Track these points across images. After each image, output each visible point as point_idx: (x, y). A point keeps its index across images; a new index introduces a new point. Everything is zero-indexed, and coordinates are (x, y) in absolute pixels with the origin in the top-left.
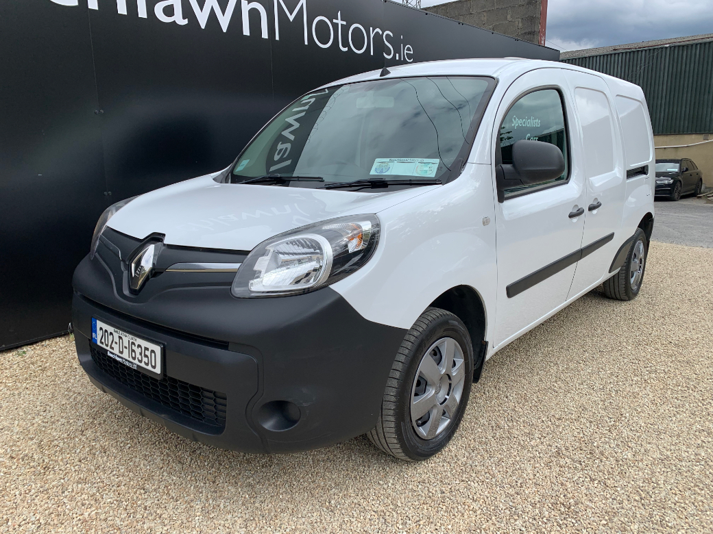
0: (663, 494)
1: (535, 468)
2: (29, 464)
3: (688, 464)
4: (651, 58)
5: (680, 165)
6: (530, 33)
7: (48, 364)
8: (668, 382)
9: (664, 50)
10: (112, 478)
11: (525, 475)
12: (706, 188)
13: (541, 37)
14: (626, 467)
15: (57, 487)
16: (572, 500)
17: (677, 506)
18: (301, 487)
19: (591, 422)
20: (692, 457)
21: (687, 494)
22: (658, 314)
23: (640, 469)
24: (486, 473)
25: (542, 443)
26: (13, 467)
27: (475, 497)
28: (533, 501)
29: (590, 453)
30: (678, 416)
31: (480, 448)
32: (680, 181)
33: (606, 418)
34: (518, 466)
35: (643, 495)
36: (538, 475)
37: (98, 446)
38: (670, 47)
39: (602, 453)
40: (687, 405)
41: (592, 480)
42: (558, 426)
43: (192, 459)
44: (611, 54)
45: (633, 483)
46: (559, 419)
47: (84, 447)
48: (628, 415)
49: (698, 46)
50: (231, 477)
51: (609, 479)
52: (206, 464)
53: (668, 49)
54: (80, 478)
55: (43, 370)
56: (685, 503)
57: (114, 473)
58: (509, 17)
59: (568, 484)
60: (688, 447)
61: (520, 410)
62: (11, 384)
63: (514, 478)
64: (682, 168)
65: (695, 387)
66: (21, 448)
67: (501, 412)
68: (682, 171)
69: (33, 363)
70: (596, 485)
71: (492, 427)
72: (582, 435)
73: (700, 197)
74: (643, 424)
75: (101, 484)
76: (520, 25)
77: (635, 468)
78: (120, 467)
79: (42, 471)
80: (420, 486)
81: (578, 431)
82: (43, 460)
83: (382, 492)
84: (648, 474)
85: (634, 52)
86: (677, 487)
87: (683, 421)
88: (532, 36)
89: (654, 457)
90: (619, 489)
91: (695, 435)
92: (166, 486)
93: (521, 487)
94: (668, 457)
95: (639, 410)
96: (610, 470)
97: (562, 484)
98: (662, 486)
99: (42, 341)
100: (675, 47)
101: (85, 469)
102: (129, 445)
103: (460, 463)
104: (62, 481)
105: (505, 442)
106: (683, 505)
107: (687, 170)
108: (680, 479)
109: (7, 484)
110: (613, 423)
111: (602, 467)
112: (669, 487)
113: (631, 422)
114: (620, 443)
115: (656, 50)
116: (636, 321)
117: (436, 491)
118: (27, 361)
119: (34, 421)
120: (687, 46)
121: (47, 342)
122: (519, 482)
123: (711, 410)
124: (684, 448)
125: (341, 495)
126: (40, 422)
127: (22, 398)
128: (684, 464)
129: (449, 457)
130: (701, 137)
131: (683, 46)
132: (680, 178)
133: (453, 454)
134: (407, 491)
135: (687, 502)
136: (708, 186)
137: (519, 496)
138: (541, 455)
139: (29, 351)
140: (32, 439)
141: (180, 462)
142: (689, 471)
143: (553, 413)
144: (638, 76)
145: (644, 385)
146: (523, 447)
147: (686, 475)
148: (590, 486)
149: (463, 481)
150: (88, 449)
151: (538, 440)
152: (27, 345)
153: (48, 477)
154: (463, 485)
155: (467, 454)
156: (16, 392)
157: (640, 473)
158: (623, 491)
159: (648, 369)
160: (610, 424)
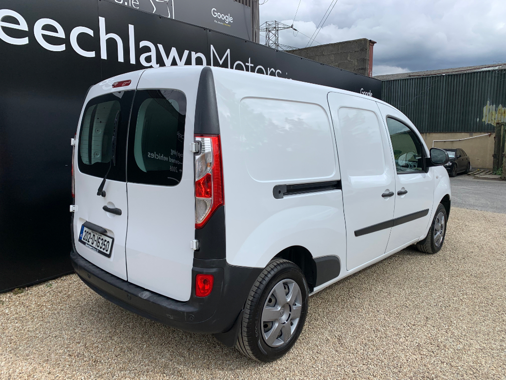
0: (486, 370)
1: (406, 356)
2: (83, 359)
3: (497, 352)
4: (434, 82)
5: (456, 154)
6: (362, 69)
7: (70, 293)
8: (475, 301)
9: (442, 77)
10: (141, 367)
11: (401, 360)
12: (473, 168)
13: (370, 71)
14: (460, 354)
15: (108, 374)
16: (433, 375)
17: (495, 377)
18: (265, 370)
19: (434, 327)
20: (499, 347)
21: (499, 369)
22: (460, 256)
23: (470, 355)
24: (377, 359)
25: (407, 340)
26: (74, 361)
27: (375, 374)
28: (410, 376)
29: (438, 346)
30: (486, 322)
31: (370, 344)
32: (456, 164)
33: (442, 324)
34: (396, 355)
35: (475, 371)
36: (409, 360)
37: (125, 347)
38: (446, 76)
39: (445, 346)
40: (489, 315)
41: (443, 363)
42: (414, 330)
43: (189, 354)
44: (408, 79)
45: (467, 364)
46: (414, 325)
47: (115, 347)
48: (455, 322)
49: (464, 75)
50: (219, 365)
51: (452, 362)
52: (200, 357)
53: (445, 77)
54: (120, 368)
55: (69, 296)
56: (500, 375)
57: (142, 364)
58: (348, 58)
59: (428, 365)
60: (495, 341)
61: (389, 319)
62: (50, 307)
63: (395, 362)
64: (457, 155)
65: (492, 304)
66: (74, 349)
67: (377, 321)
68: (457, 157)
69: (60, 293)
70: (445, 366)
71: (374, 331)
72: (430, 335)
73: (470, 174)
74: (465, 328)
75: (136, 371)
76: (356, 63)
77: (466, 355)
78: (145, 360)
79: (94, 364)
80: (339, 368)
81: (427, 332)
82: (92, 357)
83: (316, 372)
84: (474, 358)
85: (423, 78)
86: (493, 366)
87: (489, 325)
88: (364, 71)
89: (477, 348)
90: (459, 368)
91: (498, 334)
92: (178, 372)
93: (401, 367)
94: (484, 348)
95: (462, 319)
96: (452, 356)
97: (425, 365)
98: (484, 365)
99: (61, 276)
100: (449, 75)
101: (121, 362)
102: (145, 346)
103: (359, 353)
104: (110, 369)
105: (384, 340)
106: (498, 376)
107: (460, 156)
108: (494, 361)
109: (74, 372)
110: (447, 327)
111: (446, 355)
112: (489, 366)
113: (458, 326)
114: (454, 340)
115: (437, 77)
116: (448, 261)
117: (349, 371)
118: (55, 290)
119: (76, 331)
120: (457, 75)
121: (65, 278)
122: (399, 364)
123: (505, 318)
124: (493, 342)
125: (291, 374)
126: (80, 332)
127: (61, 315)
128: (494, 351)
129: (352, 350)
130: (468, 134)
131: (454, 75)
132: (456, 162)
133: (353, 348)
134: (331, 372)
135: (500, 374)
136: (474, 167)
137: (401, 374)
138: (408, 348)
139: (55, 284)
140: (79, 343)
141: (182, 356)
142: (498, 356)
143: (409, 321)
144: (426, 93)
145: (461, 303)
146: (396, 343)
147: (497, 358)
148: (442, 366)
149: (364, 364)
150: (119, 349)
151: (404, 339)
152: (52, 279)
153: (99, 367)
154: (365, 367)
155: (362, 348)
156: (56, 312)
157: (470, 358)
158: (462, 369)
159: (461, 292)
160: (446, 328)
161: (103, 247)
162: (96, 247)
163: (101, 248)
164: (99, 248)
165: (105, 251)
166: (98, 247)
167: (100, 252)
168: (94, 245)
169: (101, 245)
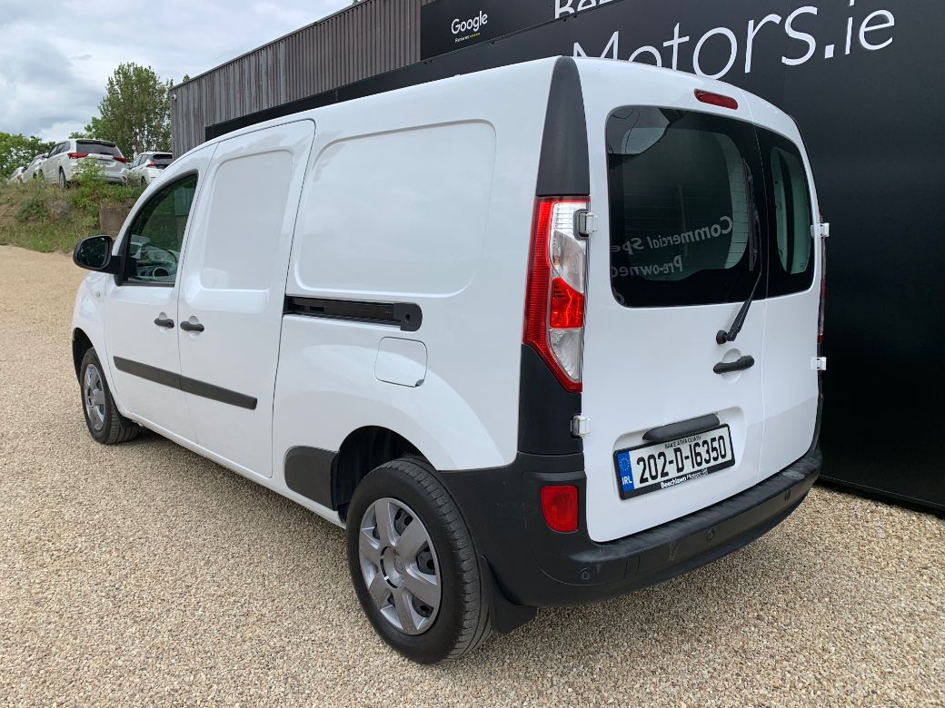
161: (714, 454)
162: (697, 468)
163: (708, 462)
164: (705, 465)
165: (721, 460)
166: (699, 464)
167: (711, 470)
168: (688, 468)
169: (705, 456)
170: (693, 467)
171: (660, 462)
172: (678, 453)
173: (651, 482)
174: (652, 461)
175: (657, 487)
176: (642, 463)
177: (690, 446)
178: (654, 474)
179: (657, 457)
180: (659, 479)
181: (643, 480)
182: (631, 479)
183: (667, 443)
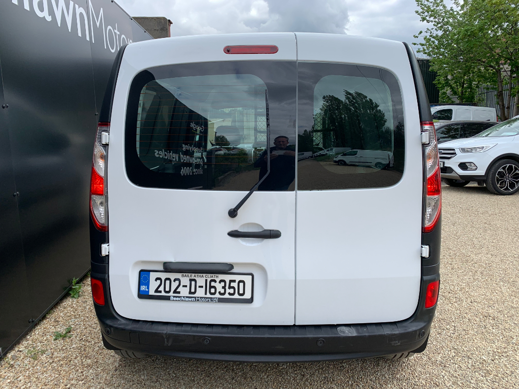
161: (230, 291)
162: (208, 295)
163: (222, 294)
164: (217, 295)
165: (237, 297)
166: (212, 294)
167: (224, 301)
168: (200, 293)
169: (220, 290)
170: (206, 294)
171: (174, 285)
172: (193, 283)
173: (163, 294)
174: (168, 282)
175: (168, 298)
176: (159, 282)
177: (206, 280)
178: (167, 289)
179: (172, 280)
180: (171, 294)
181: (157, 291)
182: (148, 288)
183: (184, 274)
